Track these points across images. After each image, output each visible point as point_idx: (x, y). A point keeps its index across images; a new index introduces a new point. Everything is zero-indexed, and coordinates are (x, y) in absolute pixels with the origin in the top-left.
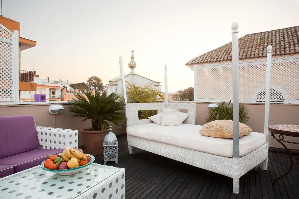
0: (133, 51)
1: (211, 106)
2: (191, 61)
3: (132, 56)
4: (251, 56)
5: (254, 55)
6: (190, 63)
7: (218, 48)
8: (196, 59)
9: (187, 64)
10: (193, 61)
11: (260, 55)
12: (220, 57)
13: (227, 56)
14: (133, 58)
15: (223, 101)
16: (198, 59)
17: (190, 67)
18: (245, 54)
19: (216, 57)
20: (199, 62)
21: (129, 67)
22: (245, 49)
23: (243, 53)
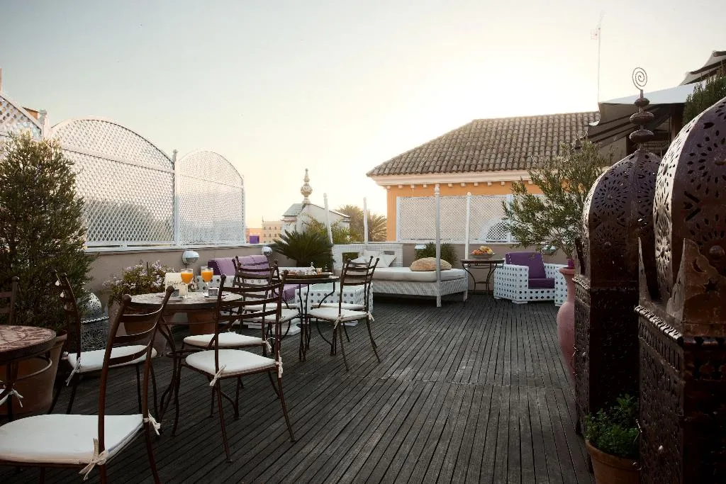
0: (307, 170)
1: (417, 247)
2: (376, 168)
3: (306, 176)
4: (478, 168)
5: (482, 165)
6: (376, 173)
7: (424, 145)
8: (386, 164)
9: (370, 175)
10: (379, 168)
11: (491, 166)
12: (427, 164)
13: (439, 163)
14: (307, 180)
15: (431, 241)
16: (390, 165)
17: (377, 180)
18: (468, 162)
19: (422, 164)
20: (392, 171)
21: (302, 193)
22: (469, 151)
23: (466, 161)
